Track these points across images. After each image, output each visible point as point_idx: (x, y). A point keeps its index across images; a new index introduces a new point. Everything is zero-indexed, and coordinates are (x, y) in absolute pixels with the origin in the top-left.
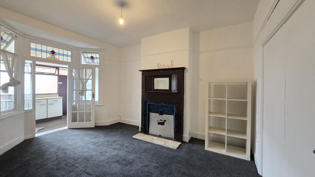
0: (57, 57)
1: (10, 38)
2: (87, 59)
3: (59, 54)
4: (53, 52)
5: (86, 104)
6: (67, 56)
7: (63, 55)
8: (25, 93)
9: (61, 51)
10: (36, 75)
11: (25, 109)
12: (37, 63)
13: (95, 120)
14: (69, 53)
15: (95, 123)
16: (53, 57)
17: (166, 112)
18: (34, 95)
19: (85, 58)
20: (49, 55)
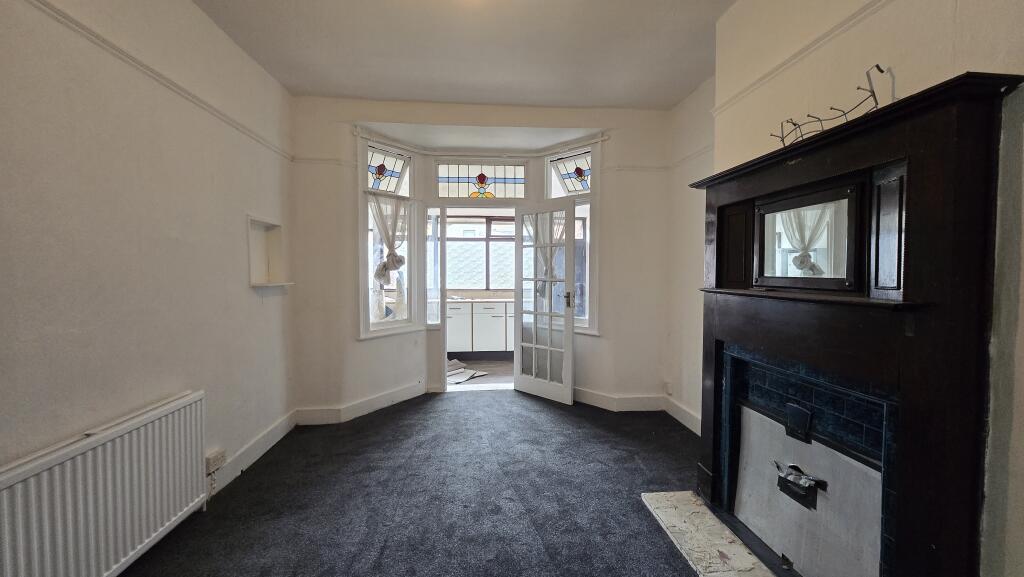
0: (490, 188)
1: (400, 163)
2: (568, 181)
3: (495, 180)
4: (482, 179)
5: (551, 325)
6: (515, 180)
7: (505, 180)
8: (428, 287)
9: (500, 171)
10: (448, 243)
11: (429, 322)
12: (450, 211)
13: (575, 382)
14: (520, 172)
15: (575, 392)
16: (482, 191)
17: (830, 429)
18: (444, 292)
19: (563, 177)
20: (474, 188)
